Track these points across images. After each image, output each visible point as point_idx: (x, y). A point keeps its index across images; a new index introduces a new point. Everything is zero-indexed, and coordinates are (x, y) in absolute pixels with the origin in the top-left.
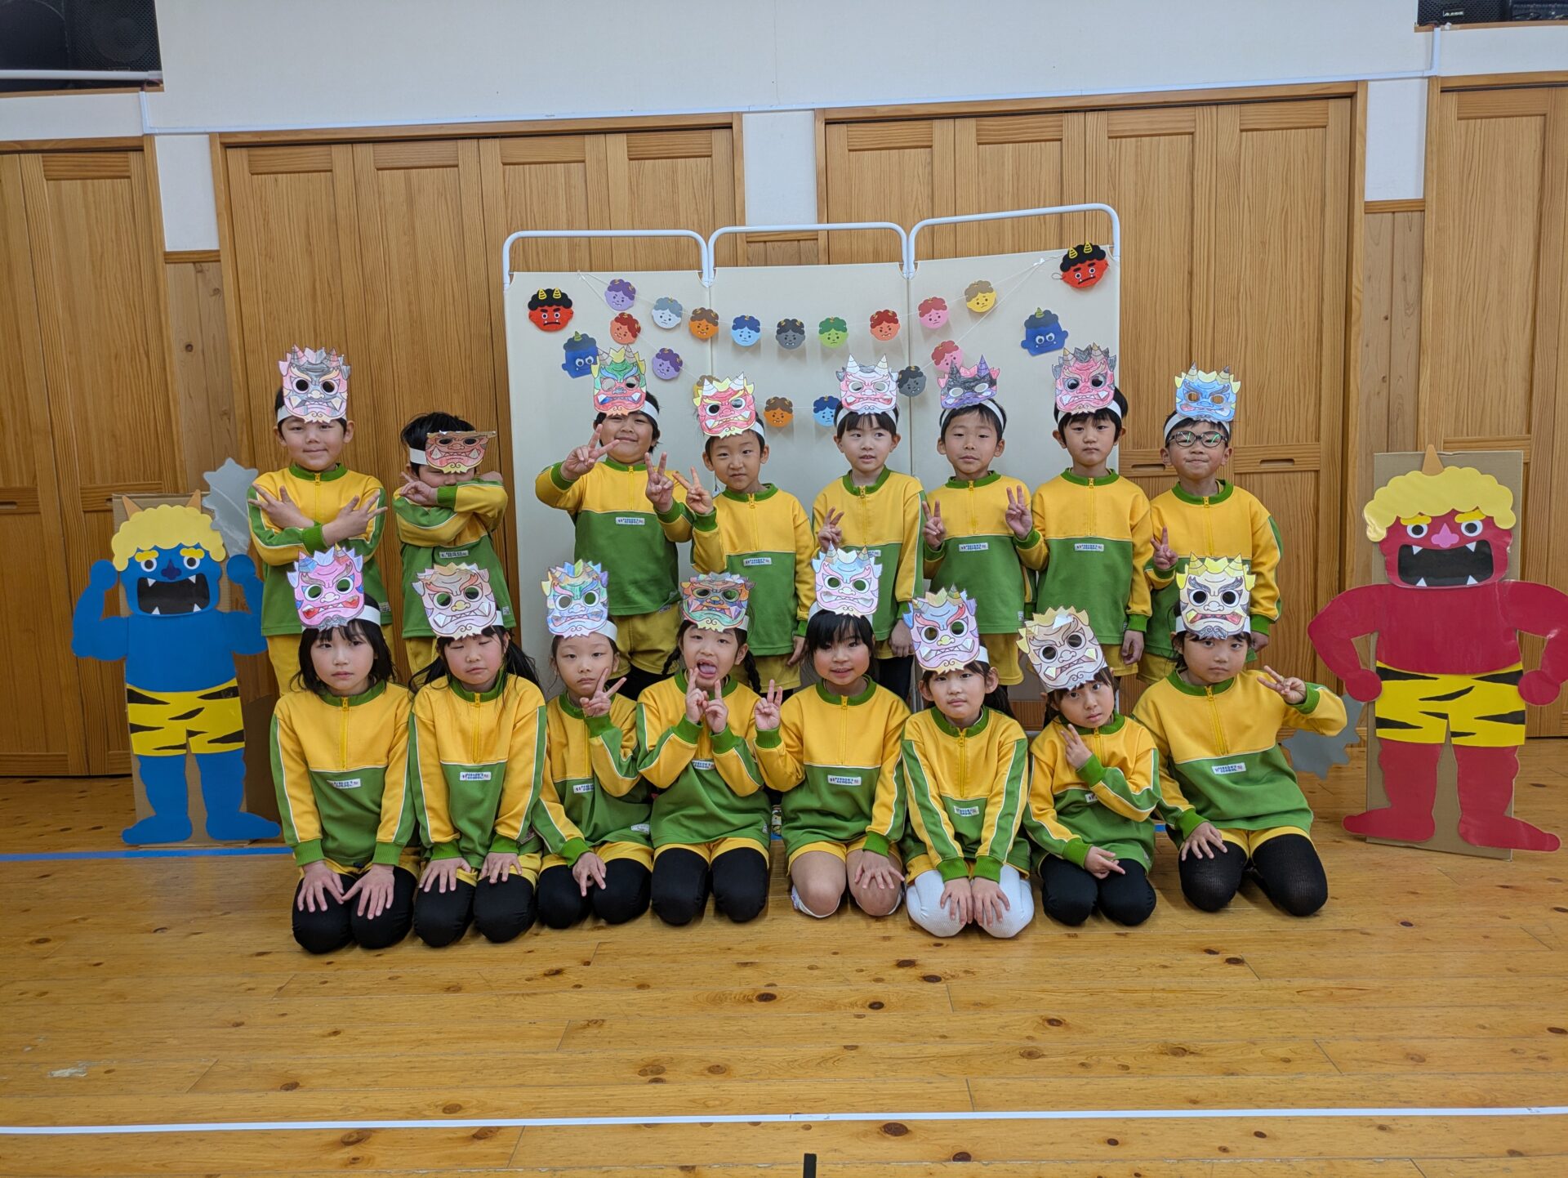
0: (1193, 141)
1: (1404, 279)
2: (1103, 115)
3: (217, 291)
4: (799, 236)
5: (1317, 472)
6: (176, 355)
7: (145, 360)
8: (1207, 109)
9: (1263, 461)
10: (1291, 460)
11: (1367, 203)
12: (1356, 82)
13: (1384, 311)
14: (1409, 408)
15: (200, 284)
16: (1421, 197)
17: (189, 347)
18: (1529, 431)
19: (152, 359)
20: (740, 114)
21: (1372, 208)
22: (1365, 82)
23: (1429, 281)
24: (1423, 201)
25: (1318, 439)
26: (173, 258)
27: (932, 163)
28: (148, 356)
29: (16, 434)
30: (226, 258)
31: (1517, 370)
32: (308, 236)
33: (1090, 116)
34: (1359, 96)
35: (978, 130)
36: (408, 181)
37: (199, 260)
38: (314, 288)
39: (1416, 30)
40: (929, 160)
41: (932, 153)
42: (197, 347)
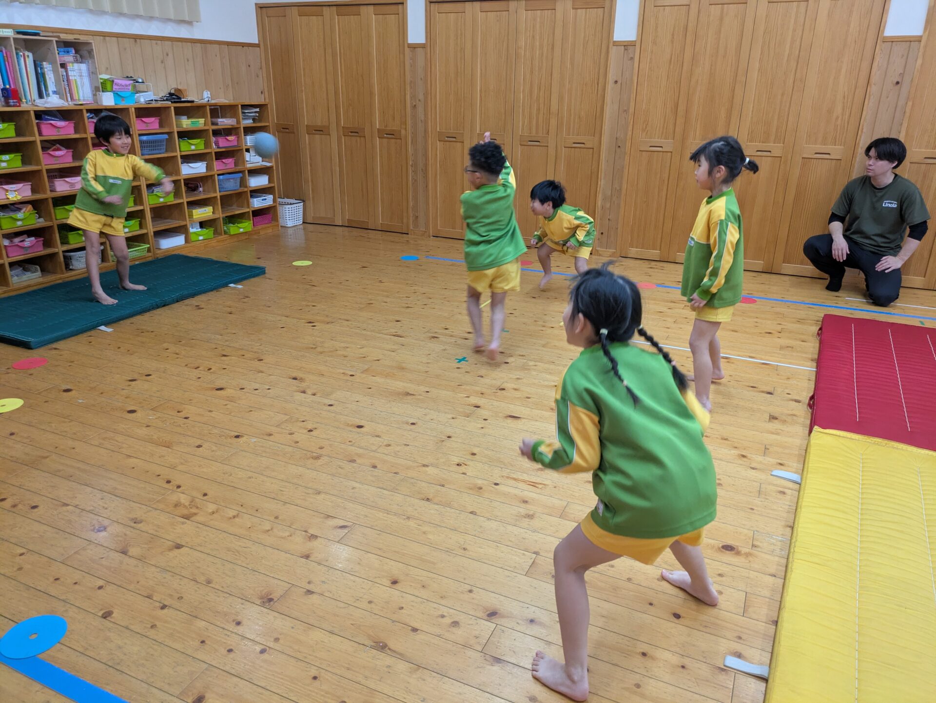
3: (632, 59)
4: (912, 39)
6: (610, 85)
7: (596, 86)
15: (625, 56)
17: (616, 82)
19: (600, 85)
26: (617, 44)
28: (598, 84)
29: (544, 114)
30: (638, 45)
32: (673, 35)
36: (722, 9)
37: (627, 46)
38: (671, 58)
42: (619, 83)
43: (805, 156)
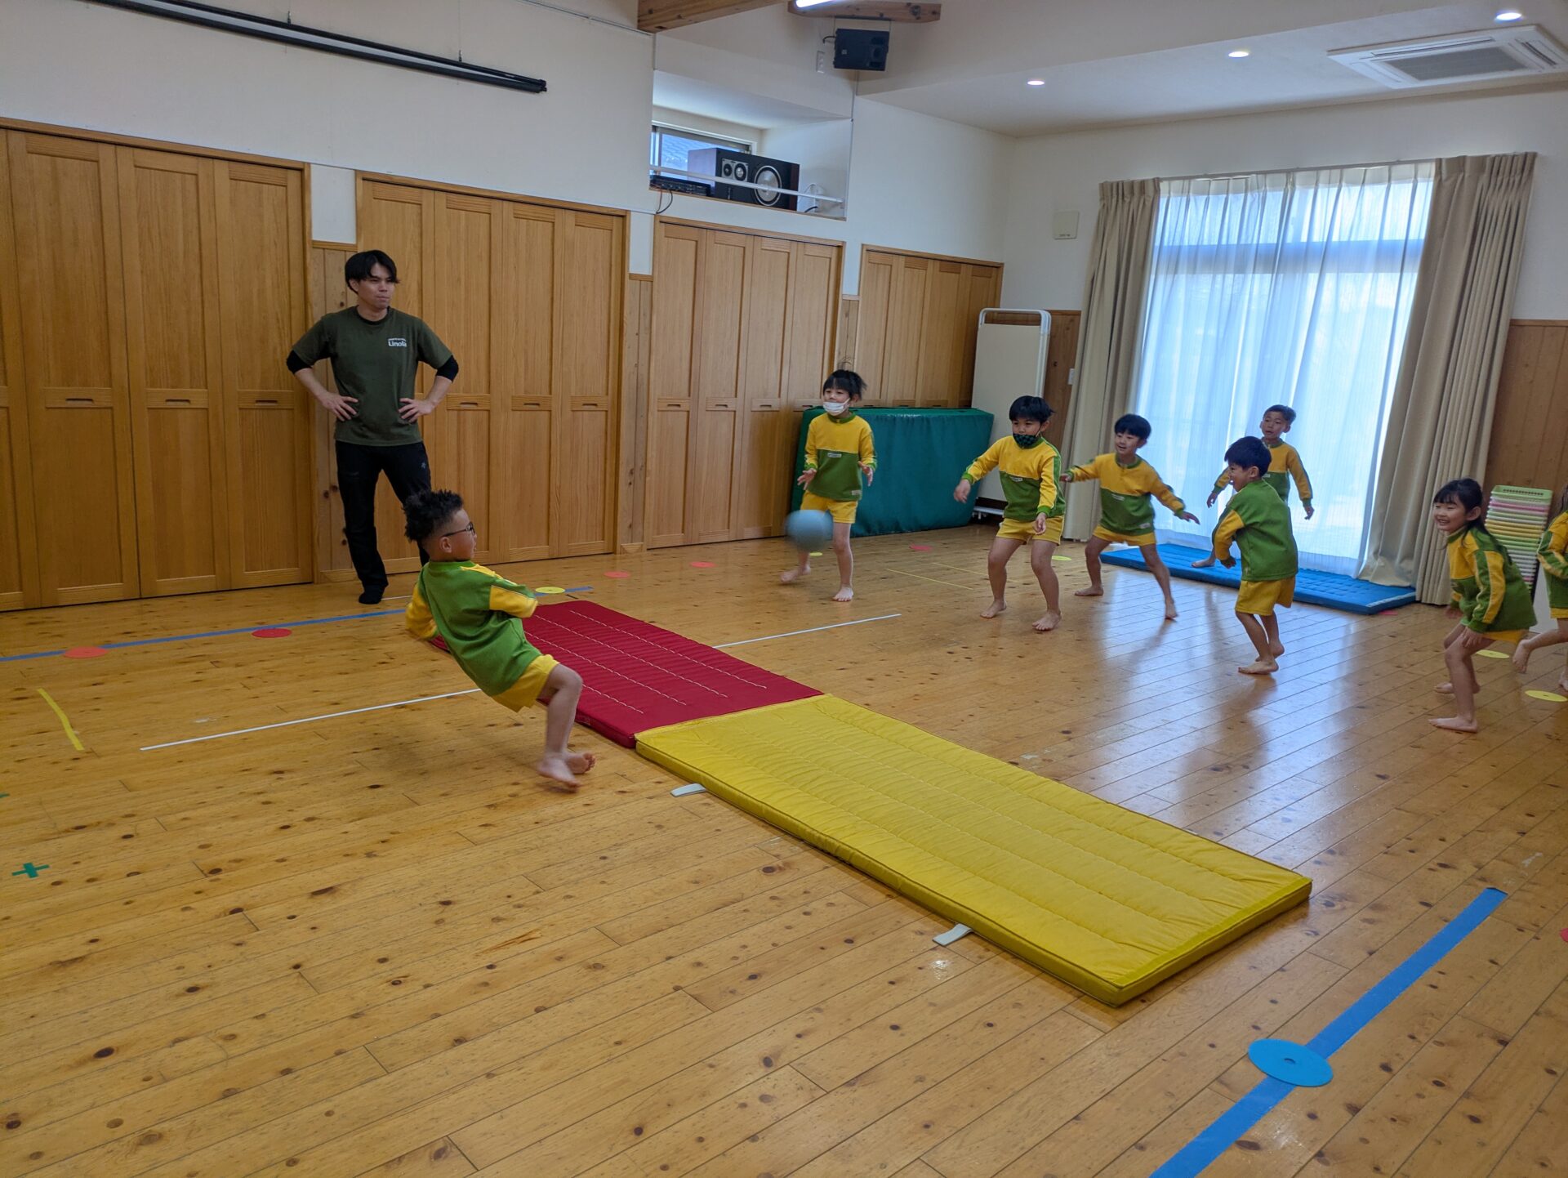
0: (553, 226)
1: (644, 315)
2: (511, 203)
4: (346, 248)
5: (606, 411)
8: (560, 210)
9: (584, 405)
10: (595, 405)
11: (630, 274)
12: (626, 211)
13: (636, 331)
14: (645, 382)
16: (651, 274)
18: (689, 396)
20: (309, 164)
21: (633, 277)
22: (630, 211)
23: (654, 318)
24: (652, 277)
25: (607, 394)
27: (421, 214)
31: (686, 365)
33: (505, 203)
34: (628, 217)
35: (447, 200)
39: (650, 189)
40: (419, 211)
41: (421, 208)
43: (242, 405)
